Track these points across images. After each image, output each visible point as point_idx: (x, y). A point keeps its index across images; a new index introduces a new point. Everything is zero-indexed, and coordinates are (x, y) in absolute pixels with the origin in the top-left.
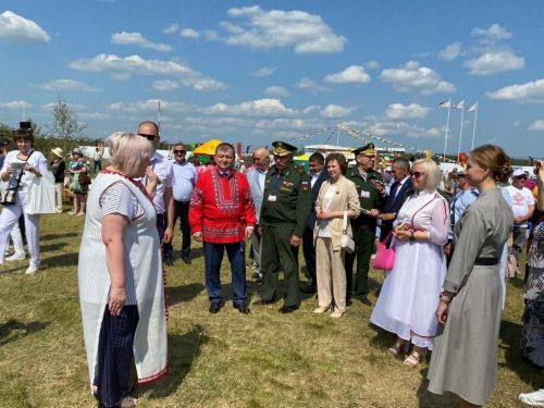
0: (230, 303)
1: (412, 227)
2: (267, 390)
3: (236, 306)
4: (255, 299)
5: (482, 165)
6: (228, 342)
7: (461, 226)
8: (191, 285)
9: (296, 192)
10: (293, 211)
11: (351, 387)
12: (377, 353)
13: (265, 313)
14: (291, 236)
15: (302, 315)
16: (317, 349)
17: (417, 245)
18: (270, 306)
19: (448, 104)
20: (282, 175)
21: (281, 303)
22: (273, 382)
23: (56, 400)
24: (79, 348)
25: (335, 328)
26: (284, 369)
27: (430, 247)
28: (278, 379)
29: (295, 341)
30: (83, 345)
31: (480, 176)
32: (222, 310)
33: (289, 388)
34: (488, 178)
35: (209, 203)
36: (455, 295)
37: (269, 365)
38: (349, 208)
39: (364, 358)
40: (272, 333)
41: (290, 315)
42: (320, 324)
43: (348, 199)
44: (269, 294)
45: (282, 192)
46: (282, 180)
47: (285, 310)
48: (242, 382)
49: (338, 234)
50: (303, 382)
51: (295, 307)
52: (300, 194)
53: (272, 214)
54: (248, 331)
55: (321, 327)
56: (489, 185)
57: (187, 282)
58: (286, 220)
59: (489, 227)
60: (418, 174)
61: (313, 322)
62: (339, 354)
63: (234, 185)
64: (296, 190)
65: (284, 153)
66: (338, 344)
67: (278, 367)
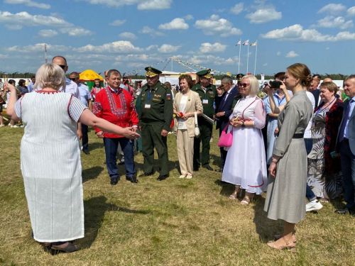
0: (123, 178)
1: (243, 119)
2: (162, 229)
3: (128, 179)
4: (140, 173)
5: (295, 76)
6: (129, 202)
7: (284, 115)
8: (93, 168)
9: (163, 101)
10: (162, 114)
11: (213, 221)
12: (224, 199)
13: (149, 182)
14: (161, 130)
15: (172, 180)
16: (187, 200)
17: (246, 130)
18: (151, 177)
19: (239, 43)
20: (153, 90)
21: (157, 174)
22: (164, 224)
23: (18, 253)
24: (25, 217)
25: (195, 186)
26: (169, 215)
27: (254, 130)
28: (167, 221)
29: (172, 197)
30: (28, 214)
31: (294, 83)
32: (119, 182)
33: (175, 227)
34: (299, 84)
35: (107, 111)
36: (281, 158)
37: (159, 214)
38: (196, 109)
39: (217, 203)
40: (156, 194)
41: (165, 181)
42: (185, 185)
43: (196, 104)
44: (149, 169)
45: (154, 102)
46: (153, 94)
47: (161, 178)
48: (145, 227)
49: (191, 126)
50: (183, 222)
51: (167, 176)
52: (166, 102)
53: (148, 117)
54: (140, 194)
55: (186, 186)
56: (299, 89)
57: (90, 167)
58: (158, 120)
59: (301, 114)
60: (245, 85)
61: (180, 184)
62: (201, 202)
63: (122, 98)
64: (163, 100)
65: (152, 75)
66: (199, 196)
67: (165, 214)
